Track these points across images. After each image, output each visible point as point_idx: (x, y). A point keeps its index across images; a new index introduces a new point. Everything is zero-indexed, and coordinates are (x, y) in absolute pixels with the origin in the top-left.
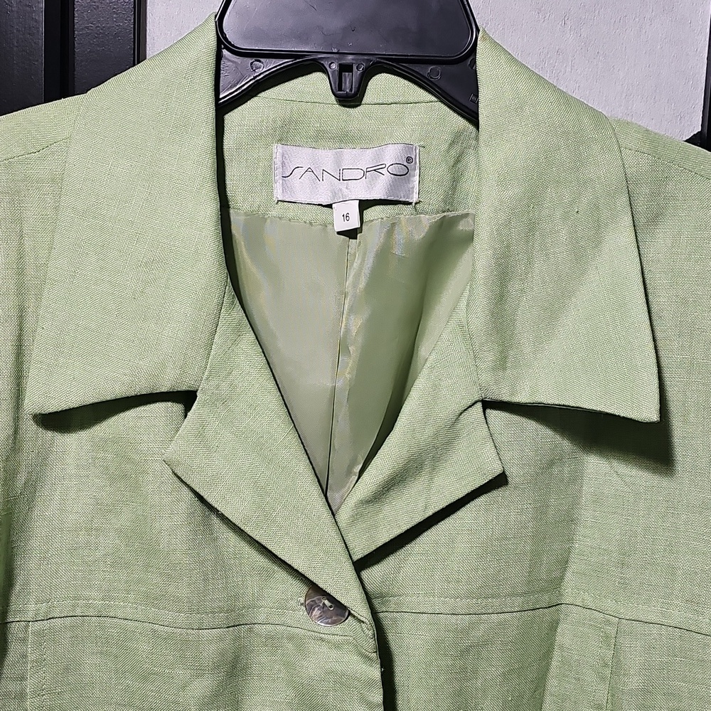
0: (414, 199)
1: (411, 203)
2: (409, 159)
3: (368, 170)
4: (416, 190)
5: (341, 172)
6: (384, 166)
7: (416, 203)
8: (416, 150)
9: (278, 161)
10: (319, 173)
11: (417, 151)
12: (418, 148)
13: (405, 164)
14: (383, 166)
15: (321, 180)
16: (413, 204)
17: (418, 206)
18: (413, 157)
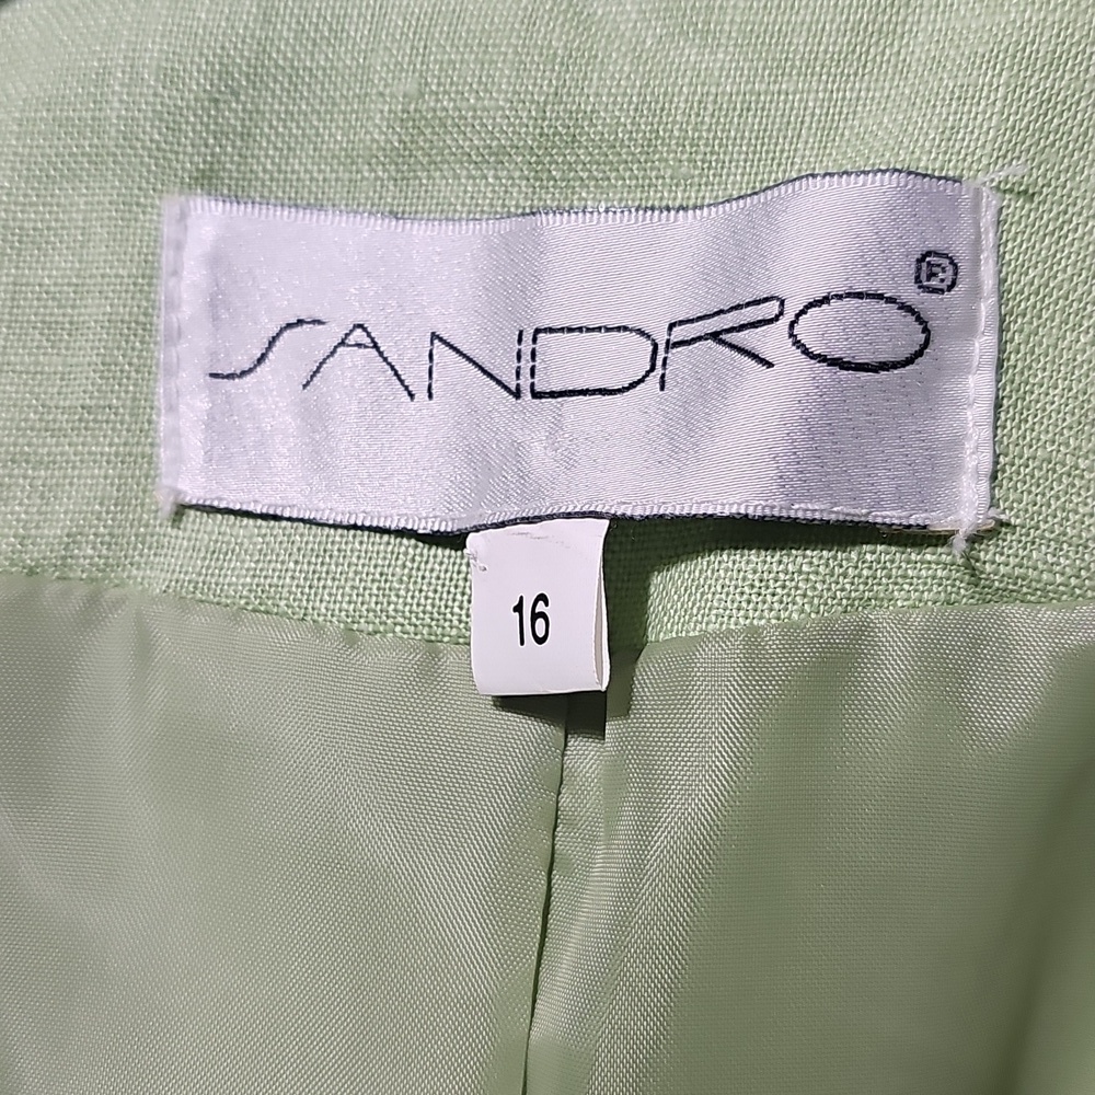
0: (966, 507)
1: (942, 539)
2: (934, 269)
3: (679, 333)
4: (976, 457)
5: (527, 347)
6: (771, 309)
7: (975, 539)
8: (976, 207)
9: (187, 286)
10: (410, 357)
11: (988, 218)
12: (990, 203)
13: (910, 293)
14: (764, 310)
15: (422, 395)
16: (959, 543)
17: (986, 553)
18: (961, 252)
